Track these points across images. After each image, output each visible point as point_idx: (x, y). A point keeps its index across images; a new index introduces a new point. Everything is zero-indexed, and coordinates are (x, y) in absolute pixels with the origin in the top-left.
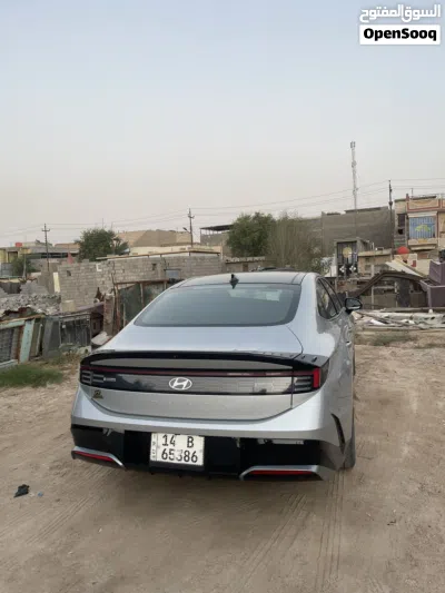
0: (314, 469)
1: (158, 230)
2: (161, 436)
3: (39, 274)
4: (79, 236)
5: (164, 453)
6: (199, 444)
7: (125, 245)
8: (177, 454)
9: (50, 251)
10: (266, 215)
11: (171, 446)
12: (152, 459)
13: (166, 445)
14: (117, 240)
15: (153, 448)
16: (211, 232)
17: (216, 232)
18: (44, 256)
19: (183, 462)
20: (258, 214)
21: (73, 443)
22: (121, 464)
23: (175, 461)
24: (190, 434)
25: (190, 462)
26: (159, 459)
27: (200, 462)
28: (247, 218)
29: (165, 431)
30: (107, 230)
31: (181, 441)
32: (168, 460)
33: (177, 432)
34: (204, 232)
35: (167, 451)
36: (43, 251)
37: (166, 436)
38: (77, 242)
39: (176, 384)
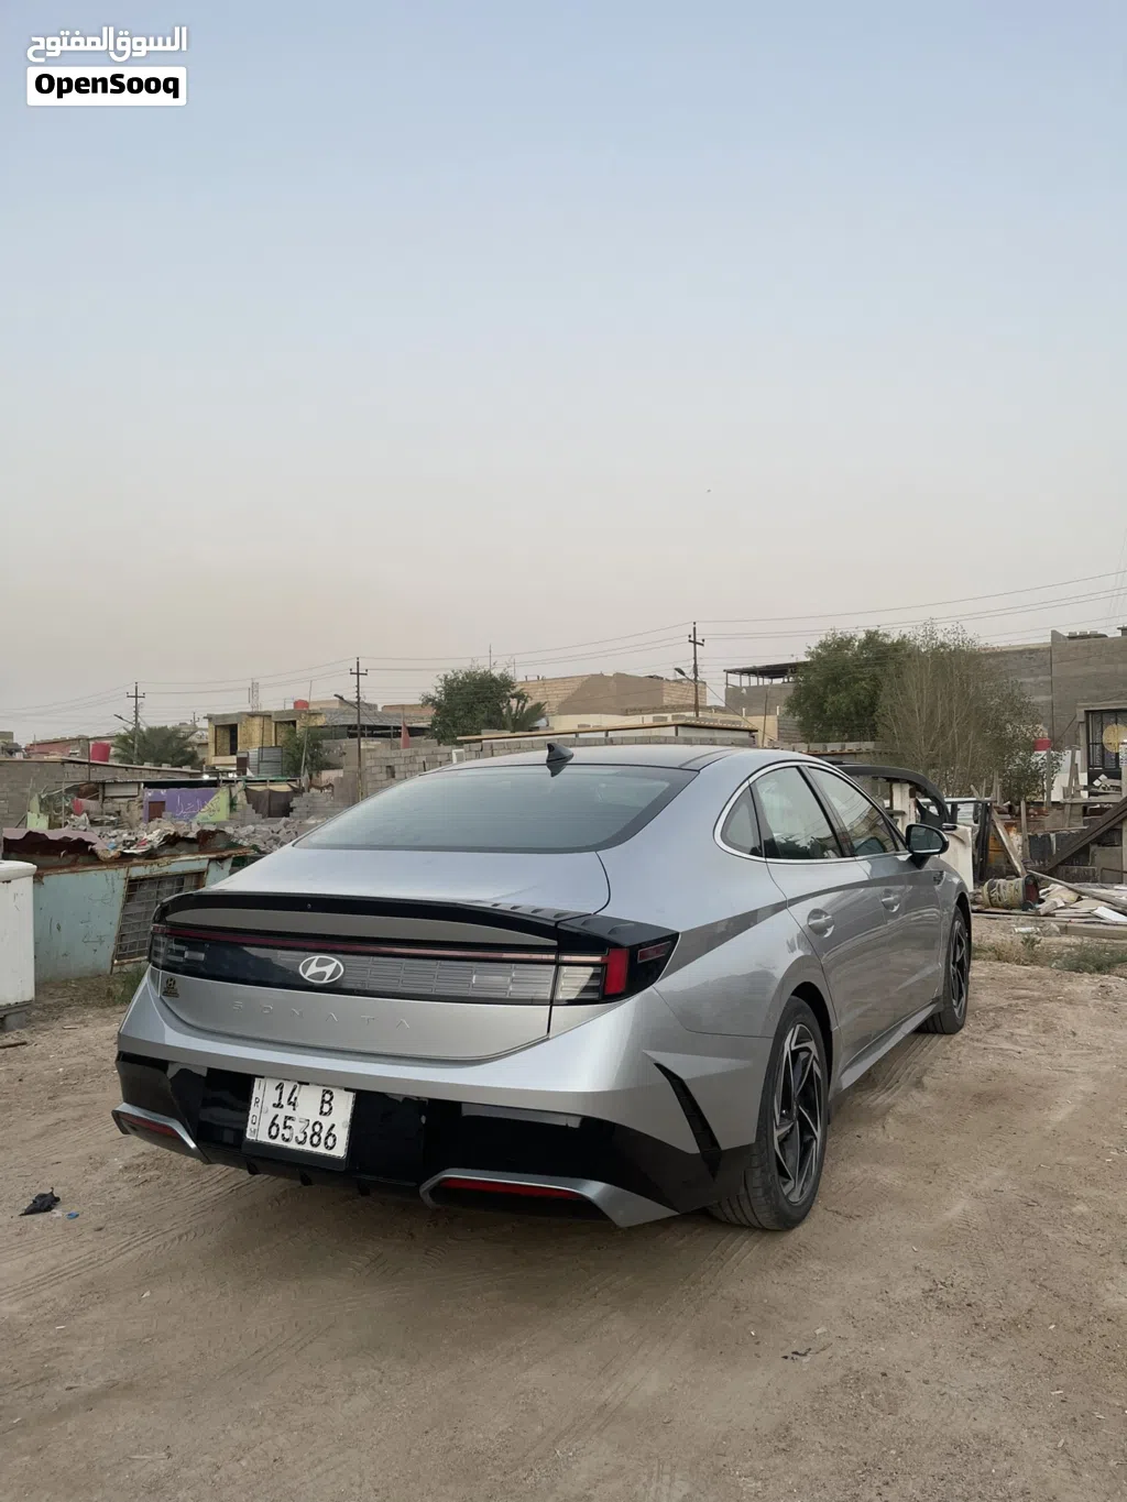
0: (593, 1190)
1: (618, 676)
2: (271, 1085)
3: (339, 773)
4: (432, 686)
5: (273, 1124)
6: (343, 1106)
7: (538, 711)
8: (297, 1127)
9: (366, 721)
10: (895, 637)
11: (288, 1111)
12: (249, 1136)
13: (279, 1105)
14: (520, 696)
15: (254, 1111)
16: (754, 681)
17: (767, 681)
18: (355, 732)
19: (307, 1147)
20: (872, 637)
21: (119, 1093)
22: (192, 1145)
23: (293, 1145)
24: (328, 1084)
25: (321, 1150)
26: (264, 1138)
27: (340, 1151)
28: (843, 644)
29: (281, 1074)
30: (496, 673)
31: (309, 1099)
32: (279, 1142)
33: (304, 1079)
34: (735, 680)
35: (279, 1122)
36: (352, 721)
37: (280, 1087)
38: (428, 701)
39: (313, 969)
